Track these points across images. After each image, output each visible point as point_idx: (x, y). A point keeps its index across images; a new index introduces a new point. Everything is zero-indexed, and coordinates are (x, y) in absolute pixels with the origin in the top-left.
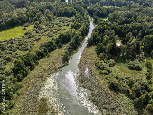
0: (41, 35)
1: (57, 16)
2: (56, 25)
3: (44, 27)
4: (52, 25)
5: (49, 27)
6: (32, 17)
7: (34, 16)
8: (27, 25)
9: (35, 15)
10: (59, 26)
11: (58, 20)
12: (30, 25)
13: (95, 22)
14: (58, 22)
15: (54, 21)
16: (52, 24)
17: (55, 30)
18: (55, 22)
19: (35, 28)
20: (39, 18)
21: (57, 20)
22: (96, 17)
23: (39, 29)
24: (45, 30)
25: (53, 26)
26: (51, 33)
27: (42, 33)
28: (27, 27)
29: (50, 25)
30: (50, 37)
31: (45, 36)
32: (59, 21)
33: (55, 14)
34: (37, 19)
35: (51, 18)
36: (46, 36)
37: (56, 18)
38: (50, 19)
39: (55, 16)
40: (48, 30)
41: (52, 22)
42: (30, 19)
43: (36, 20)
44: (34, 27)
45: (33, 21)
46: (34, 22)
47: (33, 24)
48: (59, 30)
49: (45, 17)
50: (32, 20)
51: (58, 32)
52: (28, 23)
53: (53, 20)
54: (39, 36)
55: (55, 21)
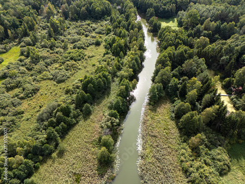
0: (39, 77)
1: (72, 20)
2: (72, 46)
3: (44, 53)
4: (63, 44)
5: (57, 53)
6: (15, 26)
7: (18, 23)
8: (5, 49)
9: (20, 22)
10: (79, 48)
11: (75, 31)
12: (10, 48)
14: (76, 37)
15: (66, 33)
16: (63, 41)
17: (72, 59)
18: (69, 37)
19: (23, 57)
20: (31, 28)
21: (72, 30)
23: (32, 58)
24: (48, 61)
25: (65, 48)
27: (40, 72)
28: (4, 52)
29: (57, 45)
30: (60, 82)
31: (49, 79)
32: (78, 33)
33: (65, 15)
34: (26, 30)
35: (58, 27)
36: (52, 79)
37: (70, 24)
38: (55, 31)
39: (66, 19)
40: (54, 61)
41: (62, 38)
42: (9, 32)
43: (26, 34)
44: (22, 54)
45: (17, 38)
46: (20, 40)
47: (19, 43)
48: (79, 60)
49: (44, 24)
50: (16, 33)
51: (79, 64)
52: (6, 43)
53: (64, 31)
54: (34, 80)
55: (69, 34)
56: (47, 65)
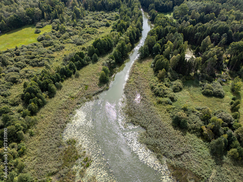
0: (64, 41)
1: (90, 10)
2: (88, 26)
3: (69, 28)
4: (82, 24)
5: (77, 29)
6: (49, 11)
7: (51, 9)
8: (42, 25)
9: (53, 9)
10: (93, 27)
11: (91, 17)
12: (45, 25)
13: (152, 20)
14: (92, 20)
15: (84, 18)
16: (82, 23)
17: (87, 33)
18: (87, 20)
19: (54, 30)
20: (60, 12)
21: (89, 16)
22: (154, 11)
23: (60, 31)
24: (71, 33)
25: (83, 27)
26: (81, 39)
27: (65, 39)
28: (41, 28)
29: (78, 24)
30: (79, 44)
31: (71, 43)
32: (93, 19)
33: (86, 7)
34: (56, 14)
35: (79, 13)
36: (73, 43)
37: (88, 13)
38: (77, 16)
39: (86, 9)
40: (75, 33)
41: (82, 21)
42: (45, 14)
43: (56, 17)
44: (53, 28)
45: (50, 19)
46: (52, 21)
47: (51, 23)
48: (93, 34)
49: (69, 12)
50: (50, 16)
51: (92, 36)
52: (43, 21)
53: (84, 16)
54: (61, 42)
55: (87, 19)
56: (70, 35)
